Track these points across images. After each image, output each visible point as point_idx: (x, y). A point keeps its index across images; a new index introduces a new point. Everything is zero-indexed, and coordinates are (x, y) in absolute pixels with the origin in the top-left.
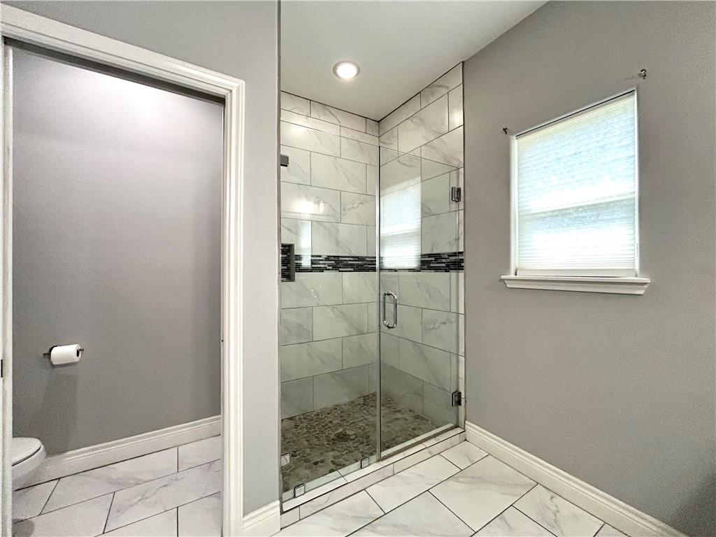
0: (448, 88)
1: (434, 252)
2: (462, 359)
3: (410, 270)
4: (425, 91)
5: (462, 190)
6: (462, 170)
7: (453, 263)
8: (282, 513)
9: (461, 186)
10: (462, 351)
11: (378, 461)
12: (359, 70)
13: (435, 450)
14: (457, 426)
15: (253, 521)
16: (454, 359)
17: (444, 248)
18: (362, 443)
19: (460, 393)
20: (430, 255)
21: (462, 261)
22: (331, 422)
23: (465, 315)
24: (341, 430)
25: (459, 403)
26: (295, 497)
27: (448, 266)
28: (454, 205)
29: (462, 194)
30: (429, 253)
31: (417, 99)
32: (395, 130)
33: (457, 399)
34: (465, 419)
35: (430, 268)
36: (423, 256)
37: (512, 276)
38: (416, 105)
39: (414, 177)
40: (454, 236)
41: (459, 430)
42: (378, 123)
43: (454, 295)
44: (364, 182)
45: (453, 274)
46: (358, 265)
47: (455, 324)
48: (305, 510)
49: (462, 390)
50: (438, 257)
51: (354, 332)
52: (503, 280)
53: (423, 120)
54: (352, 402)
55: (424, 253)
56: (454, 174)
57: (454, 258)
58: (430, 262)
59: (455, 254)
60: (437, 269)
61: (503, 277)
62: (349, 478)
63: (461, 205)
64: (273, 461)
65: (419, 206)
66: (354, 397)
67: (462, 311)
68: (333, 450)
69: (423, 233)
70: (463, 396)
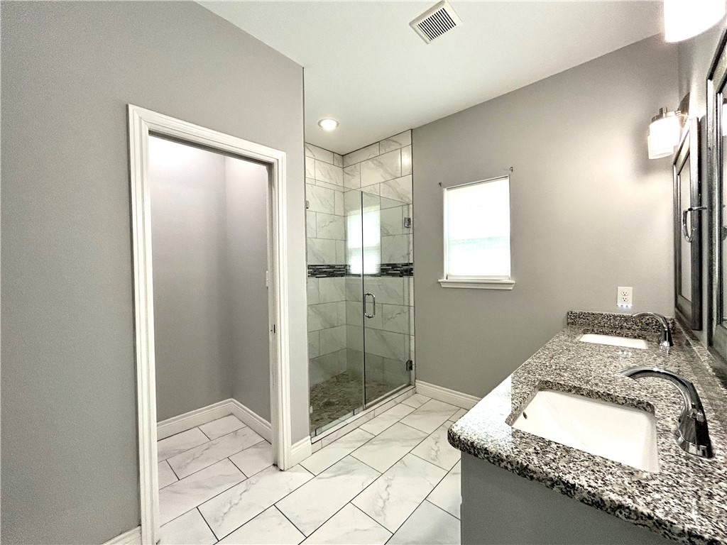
0: (401, 144)
1: (392, 263)
2: (413, 337)
3: (372, 275)
4: (384, 143)
5: (412, 219)
6: (411, 206)
7: (406, 271)
8: (312, 444)
9: (411, 217)
10: (412, 332)
11: (364, 410)
12: (338, 125)
13: (398, 400)
14: (410, 385)
15: (296, 449)
16: (407, 337)
17: (399, 260)
18: (346, 405)
19: (411, 362)
20: (388, 265)
21: (412, 269)
22: (316, 396)
23: (414, 307)
24: (326, 400)
25: (411, 368)
26: (316, 435)
27: (402, 273)
28: (406, 231)
29: (412, 223)
30: (387, 263)
31: (377, 146)
32: (358, 165)
33: (410, 366)
34: (416, 379)
35: (388, 274)
36: (382, 265)
37: (445, 280)
38: (375, 150)
39: (375, 204)
40: (406, 252)
41: (412, 387)
42: (343, 158)
43: (406, 293)
44: (333, 204)
45: (406, 278)
46: (330, 272)
47: (407, 313)
48: (325, 442)
49: (413, 359)
50: (394, 266)
51: (328, 326)
52: (439, 283)
53: (382, 164)
54: (328, 381)
55: (383, 263)
56: (406, 208)
57: (406, 267)
58: (388, 270)
59: (407, 265)
60: (393, 275)
61: (439, 280)
62: (348, 421)
63: (411, 230)
64: (306, 410)
65: (379, 227)
66: (329, 377)
67: (412, 304)
68: (326, 412)
69: (383, 248)
70: (413, 363)
